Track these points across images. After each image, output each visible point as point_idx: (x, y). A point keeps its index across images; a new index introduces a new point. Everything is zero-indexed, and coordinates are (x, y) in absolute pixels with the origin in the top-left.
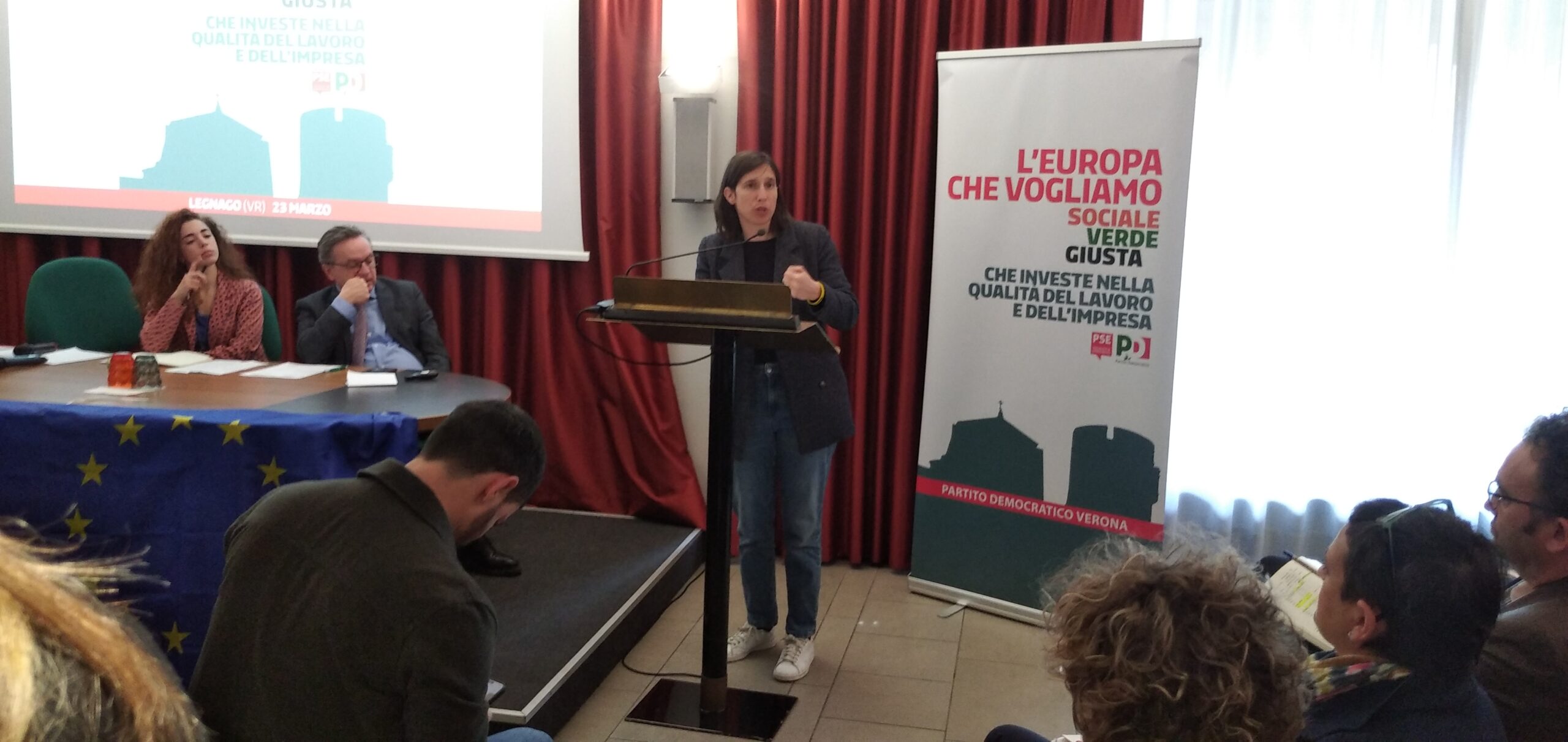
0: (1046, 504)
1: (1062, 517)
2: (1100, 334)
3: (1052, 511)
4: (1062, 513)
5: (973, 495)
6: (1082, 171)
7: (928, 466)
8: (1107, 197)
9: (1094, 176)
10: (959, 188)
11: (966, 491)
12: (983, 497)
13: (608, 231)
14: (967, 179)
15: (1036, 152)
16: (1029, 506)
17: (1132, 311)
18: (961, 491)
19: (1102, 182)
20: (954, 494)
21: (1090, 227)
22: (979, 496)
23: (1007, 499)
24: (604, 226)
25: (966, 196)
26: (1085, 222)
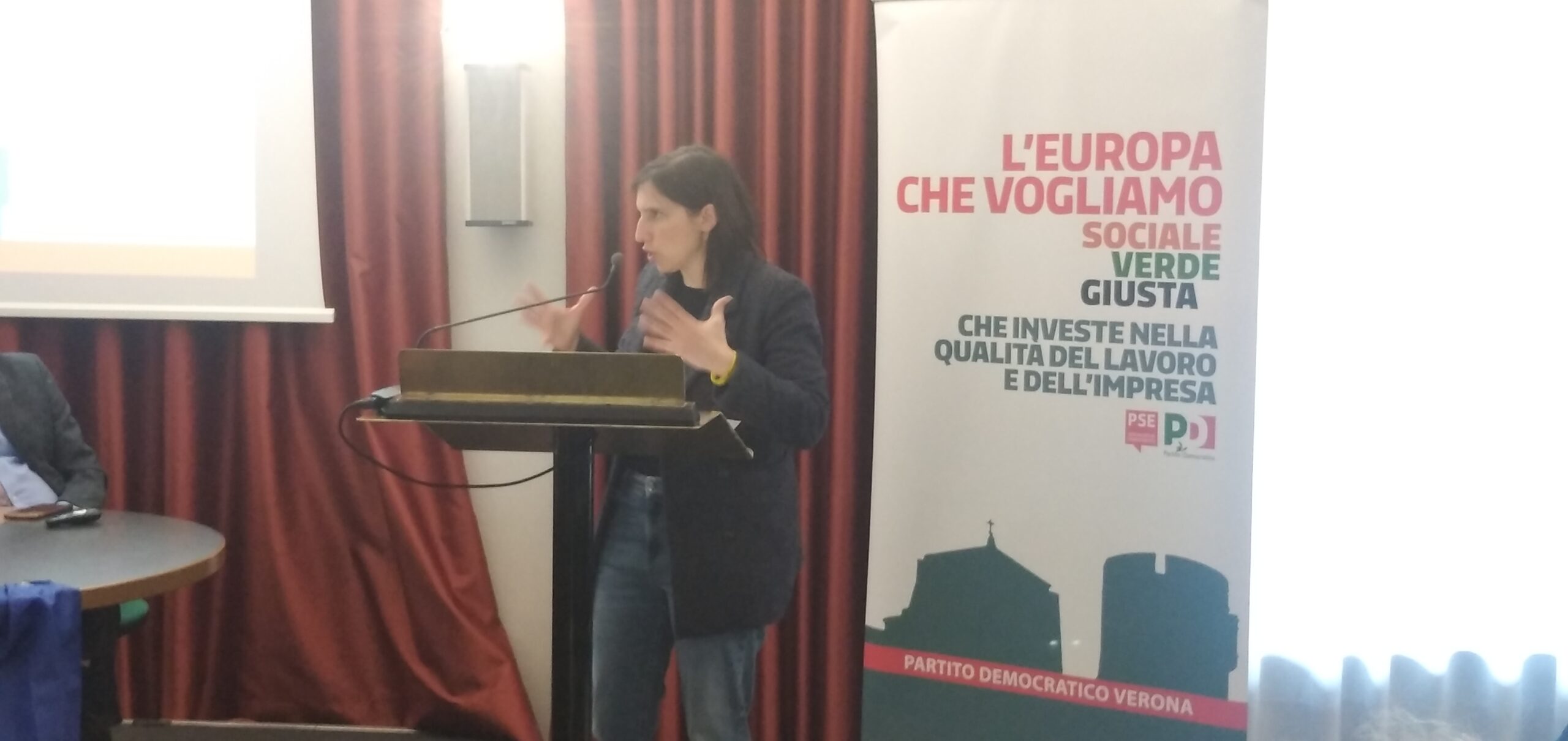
0: (1067, 678)
1: (1092, 698)
2: (1137, 413)
3: (1076, 688)
4: (1092, 692)
5: (953, 669)
6: (1100, 166)
7: (881, 626)
8: (1139, 205)
9: (1120, 172)
10: (913, 195)
11: (942, 663)
12: (968, 672)
13: (364, 275)
14: (927, 182)
15: (1029, 138)
16: (1041, 683)
17: (1186, 376)
18: (934, 663)
19: (1132, 183)
20: (923, 669)
21: (1115, 250)
22: (961, 670)
23: (1006, 673)
24: (357, 267)
25: (926, 208)
26: (1110, 244)
